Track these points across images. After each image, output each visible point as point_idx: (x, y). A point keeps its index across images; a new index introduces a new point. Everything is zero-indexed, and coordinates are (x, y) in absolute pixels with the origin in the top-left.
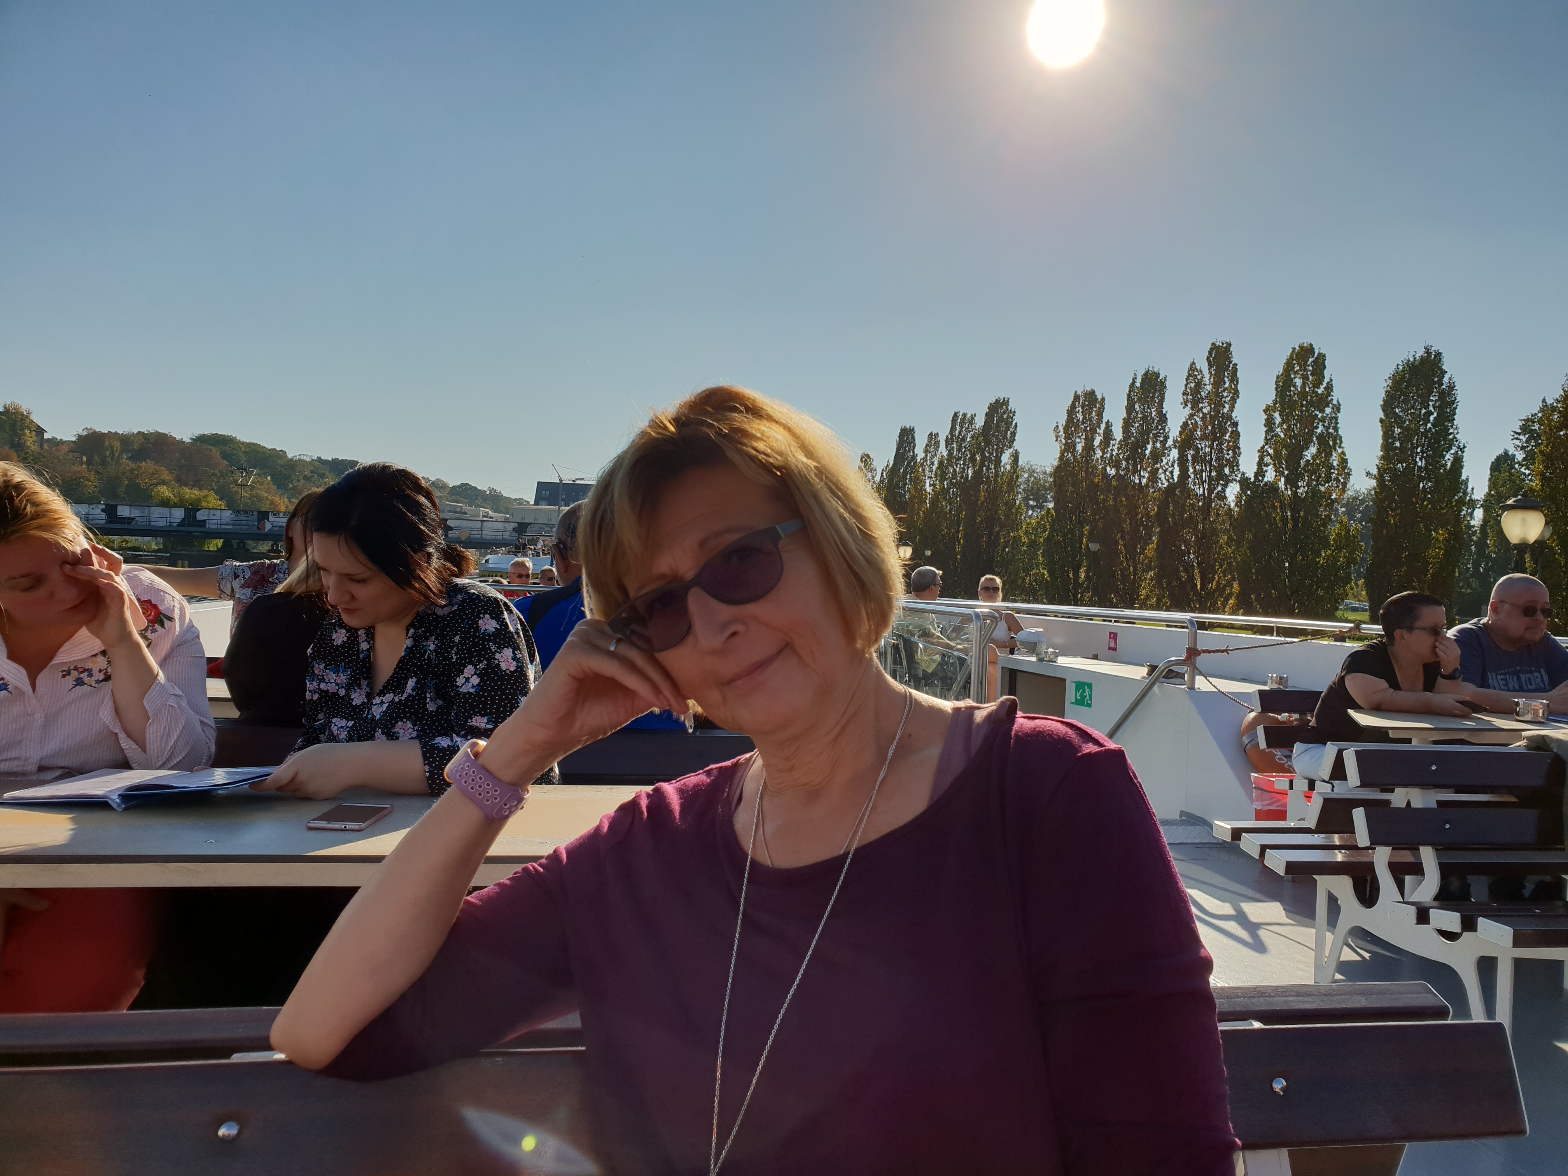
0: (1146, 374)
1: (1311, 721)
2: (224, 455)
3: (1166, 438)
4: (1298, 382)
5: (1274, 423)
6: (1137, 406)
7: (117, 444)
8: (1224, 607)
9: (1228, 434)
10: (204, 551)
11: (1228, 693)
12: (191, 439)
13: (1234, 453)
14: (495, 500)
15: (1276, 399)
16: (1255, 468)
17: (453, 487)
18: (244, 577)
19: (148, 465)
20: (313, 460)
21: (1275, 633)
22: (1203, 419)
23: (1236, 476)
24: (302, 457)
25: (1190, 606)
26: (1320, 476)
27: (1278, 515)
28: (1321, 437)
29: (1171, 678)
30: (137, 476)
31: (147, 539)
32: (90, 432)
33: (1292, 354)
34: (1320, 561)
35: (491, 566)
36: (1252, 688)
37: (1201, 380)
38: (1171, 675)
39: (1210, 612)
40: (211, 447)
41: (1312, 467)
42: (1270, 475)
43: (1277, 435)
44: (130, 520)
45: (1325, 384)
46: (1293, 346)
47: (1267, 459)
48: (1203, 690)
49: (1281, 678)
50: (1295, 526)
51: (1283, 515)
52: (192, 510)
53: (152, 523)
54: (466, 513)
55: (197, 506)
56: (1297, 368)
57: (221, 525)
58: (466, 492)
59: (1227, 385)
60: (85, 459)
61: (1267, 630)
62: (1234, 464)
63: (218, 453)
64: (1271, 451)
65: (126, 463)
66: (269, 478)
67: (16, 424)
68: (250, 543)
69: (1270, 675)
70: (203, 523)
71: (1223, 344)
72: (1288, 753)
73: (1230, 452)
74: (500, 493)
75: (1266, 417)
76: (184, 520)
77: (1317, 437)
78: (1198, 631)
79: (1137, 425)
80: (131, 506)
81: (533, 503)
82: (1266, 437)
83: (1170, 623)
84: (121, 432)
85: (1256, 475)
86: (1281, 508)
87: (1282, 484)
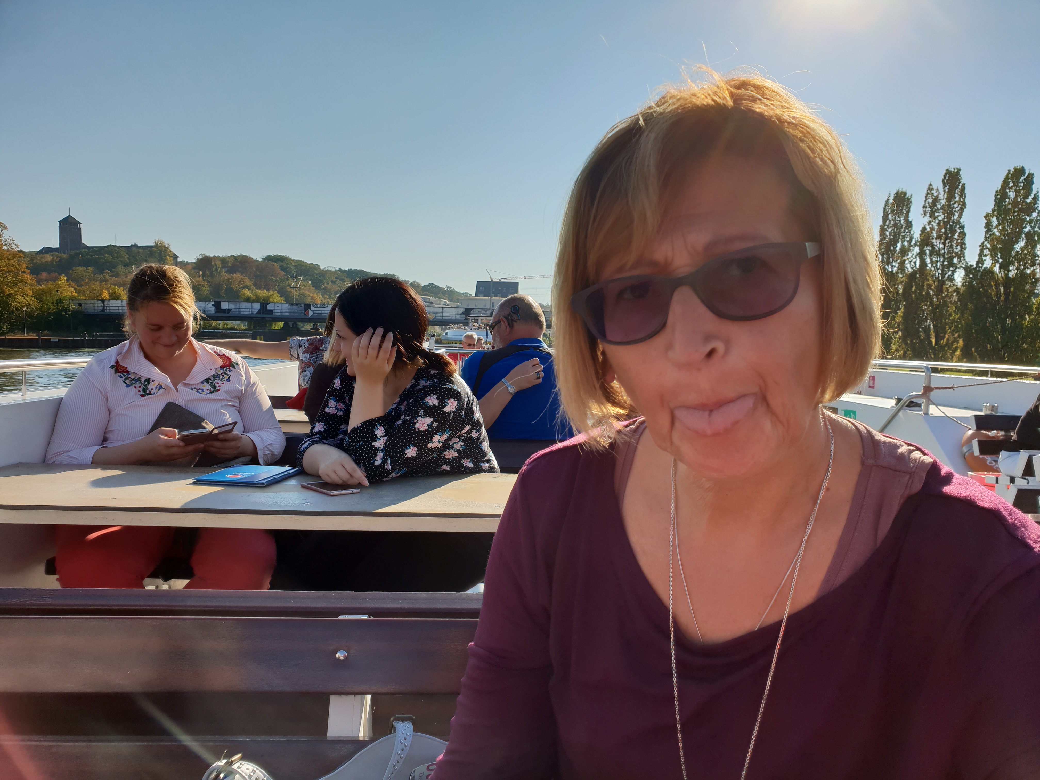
0: (897, 193)
1: (1013, 436)
2: (282, 268)
3: (911, 238)
4: (1012, 195)
5: (992, 226)
6: (890, 216)
7: (219, 263)
8: (952, 357)
9: (957, 234)
10: (272, 329)
11: (954, 417)
12: (262, 259)
13: (962, 248)
14: (450, 294)
15: (994, 208)
16: (977, 258)
17: (424, 286)
18: (304, 347)
19: (237, 276)
20: (336, 270)
21: (989, 375)
22: (939, 224)
23: (963, 264)
24: (329, 269)
25: (927, 357)
26: (1027, 262)
27: (994, 291)
28: (1028, 235)
29: (912, 407)
30: (231, 284)
31: (239, 322)
32: (204, 256)
33: (1008, 174)
34: (1025, 323)
35: (449, 336)
36: (970, 414)
37: (937, 197)
38: (912, 404)
39: (942, 361)
40: (274, 263)
41: (1021, 256)
42: (988, 263)
43: (994, 234)
44: (229, 311)
45: (1033, 196)
46: (1008, 169)
47: (986, 252)
48: (935, 415)
49: (993, 407)
50: (1006, 299)
51: (997, 292)
52: (264, 304)
53: (242, 313)
54: (432, 303)
55: (267, 301)
56: (1011, 184)
57: (282, 313)
58: (432, 289)
59: (957, 199)
60: (201, 273)
61: (984, 373)
62: (961, 256)
63: (279, 267)
64: (989, 246)
65: (225, 275)
66: (310, 282)
67: (161, 252)
68: (300, 324)
69: (985, 405)
70: (271, 312)
71: (955, 169)
72: (996, 459)
73: (959, 247)
74: (453, 289)
75: (986, 221)
76: (260, 310)
77: (1025, 235)
78: (932, 374)
79: (890, 230)
80: (229, 302)
81: (474, 295)
82: (985, 236)
83: (911, 368)
84: (221, 256)
85: (978, 263)
86: (995, 285)
87: (997, 269)
